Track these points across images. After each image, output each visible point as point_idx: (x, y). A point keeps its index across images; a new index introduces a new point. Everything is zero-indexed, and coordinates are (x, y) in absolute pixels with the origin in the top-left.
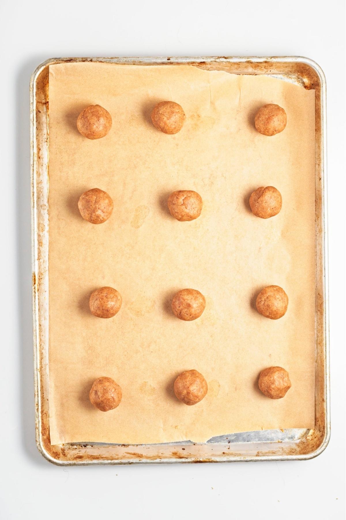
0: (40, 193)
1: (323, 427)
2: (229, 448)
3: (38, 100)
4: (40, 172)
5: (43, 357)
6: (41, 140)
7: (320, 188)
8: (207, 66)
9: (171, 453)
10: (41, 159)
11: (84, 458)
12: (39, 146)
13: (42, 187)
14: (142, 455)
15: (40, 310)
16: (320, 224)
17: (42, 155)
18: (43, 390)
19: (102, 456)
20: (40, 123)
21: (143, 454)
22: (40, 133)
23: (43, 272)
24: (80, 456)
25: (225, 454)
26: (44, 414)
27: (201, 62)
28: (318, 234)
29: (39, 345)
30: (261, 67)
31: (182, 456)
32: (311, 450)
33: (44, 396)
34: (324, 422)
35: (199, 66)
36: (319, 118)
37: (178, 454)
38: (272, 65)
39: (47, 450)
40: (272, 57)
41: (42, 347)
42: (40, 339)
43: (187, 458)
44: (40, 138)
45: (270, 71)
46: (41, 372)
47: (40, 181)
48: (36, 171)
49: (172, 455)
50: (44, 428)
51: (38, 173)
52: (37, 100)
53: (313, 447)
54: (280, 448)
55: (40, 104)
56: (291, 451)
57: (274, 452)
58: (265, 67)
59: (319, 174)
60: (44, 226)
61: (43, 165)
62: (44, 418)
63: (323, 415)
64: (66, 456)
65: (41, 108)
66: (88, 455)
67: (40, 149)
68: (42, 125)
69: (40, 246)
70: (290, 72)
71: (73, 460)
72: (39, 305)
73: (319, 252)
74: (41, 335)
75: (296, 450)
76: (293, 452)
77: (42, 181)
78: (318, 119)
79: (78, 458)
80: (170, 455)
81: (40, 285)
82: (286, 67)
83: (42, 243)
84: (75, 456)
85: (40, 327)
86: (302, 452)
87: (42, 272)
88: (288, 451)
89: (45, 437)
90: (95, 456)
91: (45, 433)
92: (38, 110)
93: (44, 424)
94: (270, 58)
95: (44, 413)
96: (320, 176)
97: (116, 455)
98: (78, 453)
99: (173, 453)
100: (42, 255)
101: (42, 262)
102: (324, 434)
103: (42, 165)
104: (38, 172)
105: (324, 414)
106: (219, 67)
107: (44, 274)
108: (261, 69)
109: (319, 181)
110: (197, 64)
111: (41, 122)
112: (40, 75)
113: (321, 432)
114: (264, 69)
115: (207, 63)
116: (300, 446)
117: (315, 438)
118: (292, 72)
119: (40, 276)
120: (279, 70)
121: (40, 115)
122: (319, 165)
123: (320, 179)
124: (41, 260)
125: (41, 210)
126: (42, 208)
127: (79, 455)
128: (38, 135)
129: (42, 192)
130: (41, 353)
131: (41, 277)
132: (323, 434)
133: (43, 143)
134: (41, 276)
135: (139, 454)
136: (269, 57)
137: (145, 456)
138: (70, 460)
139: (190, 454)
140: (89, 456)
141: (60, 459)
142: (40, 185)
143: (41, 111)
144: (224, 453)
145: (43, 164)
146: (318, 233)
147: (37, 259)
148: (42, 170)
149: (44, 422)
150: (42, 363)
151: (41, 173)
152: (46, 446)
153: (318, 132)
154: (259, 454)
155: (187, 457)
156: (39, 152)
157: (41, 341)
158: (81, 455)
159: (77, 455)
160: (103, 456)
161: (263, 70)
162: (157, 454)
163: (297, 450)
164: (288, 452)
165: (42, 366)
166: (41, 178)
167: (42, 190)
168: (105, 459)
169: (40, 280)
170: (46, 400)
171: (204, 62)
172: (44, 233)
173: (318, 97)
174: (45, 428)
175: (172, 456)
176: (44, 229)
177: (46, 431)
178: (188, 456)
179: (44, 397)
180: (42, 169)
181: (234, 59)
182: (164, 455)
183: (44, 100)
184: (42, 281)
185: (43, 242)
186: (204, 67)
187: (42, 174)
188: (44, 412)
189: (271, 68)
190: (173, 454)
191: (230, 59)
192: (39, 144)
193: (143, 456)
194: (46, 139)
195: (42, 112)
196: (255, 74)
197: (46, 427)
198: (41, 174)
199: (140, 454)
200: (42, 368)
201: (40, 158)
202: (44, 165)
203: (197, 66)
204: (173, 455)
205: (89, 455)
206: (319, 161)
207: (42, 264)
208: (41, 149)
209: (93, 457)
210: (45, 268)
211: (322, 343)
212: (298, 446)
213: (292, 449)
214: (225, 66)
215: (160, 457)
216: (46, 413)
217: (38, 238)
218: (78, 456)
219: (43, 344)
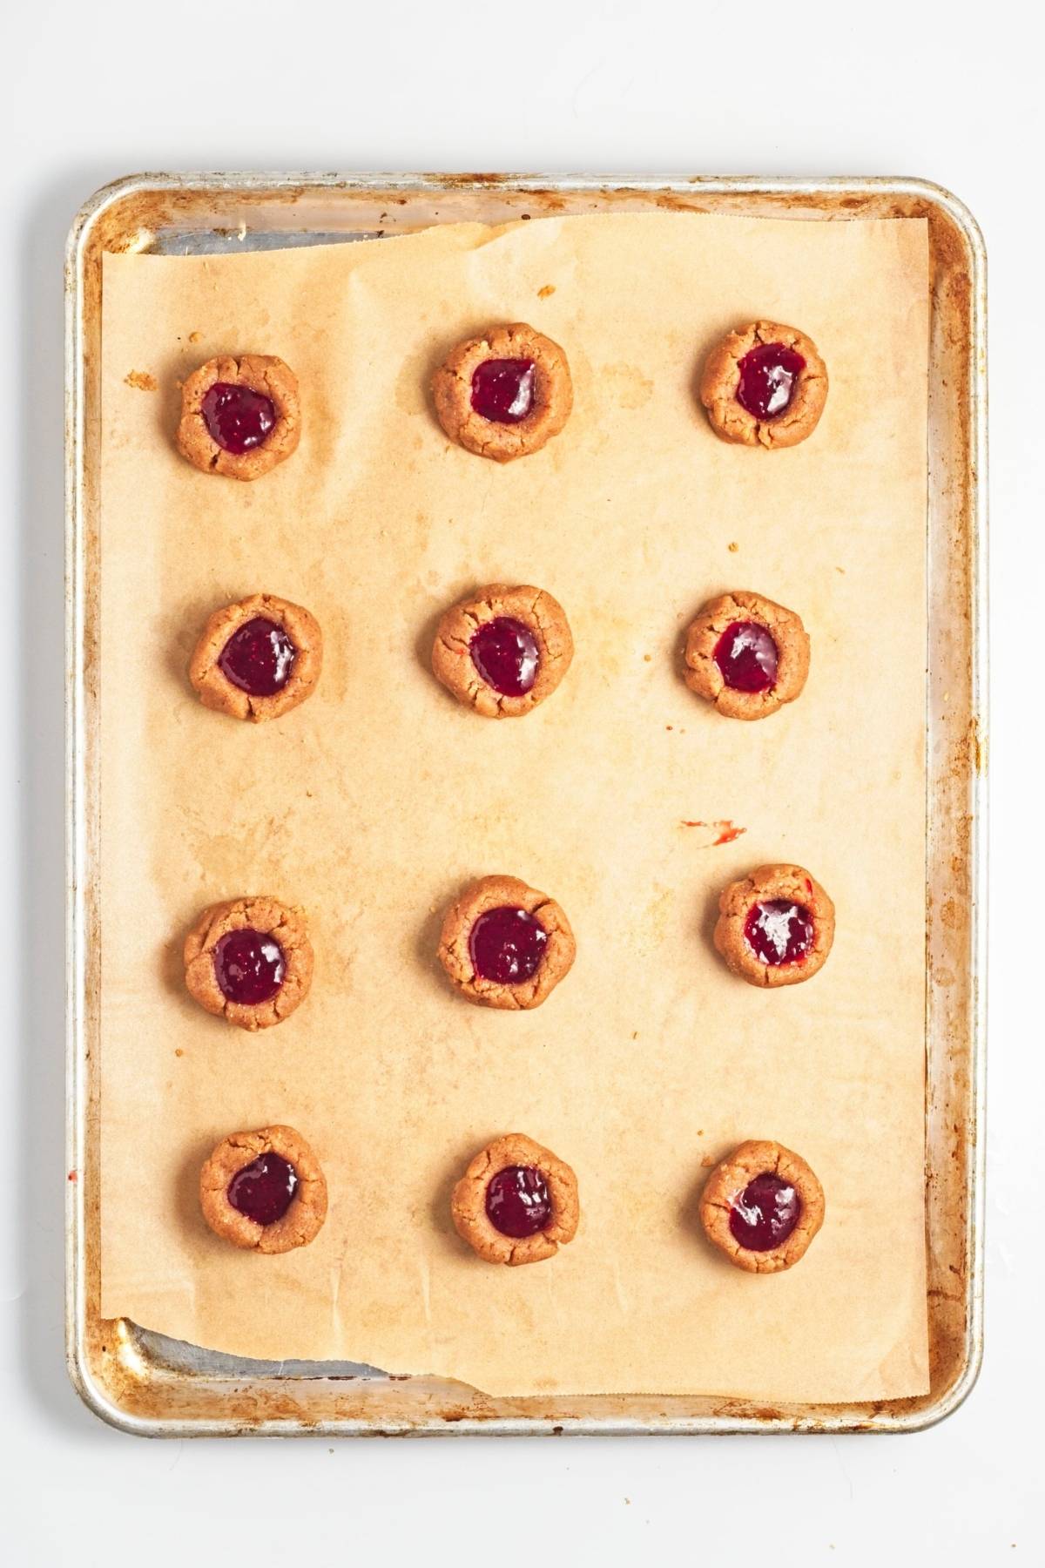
0: (957, 1022)
1: (89, 274)
2: (385, 218)
3: (958, 1304)
4: (956, 1084)
5: (958, 518)
6: (950, 1182)
7: (88, 1027)
8: (438, 1409)
9: (567, 206)
10: (949, 1124)
11: (838, 202)
12: (957, 1164)
13: (948, 1040)
14: (658, 205)
15: (964, 663)
16: (91, 915)
17: (948, 1138)
18: (961, 414)
19: (784, 204)
20: (952, 1233)
21: (655, 205)
22: (953, 1203)
23: (952, 779)
24: (852, 207)
25: (398, 198)
26: (960, 340)
27: (457, 1419)
28: (94, 883)
29: (969, 556)
30: (268, 1404)
31: (534, 198)
32: (127, 205)
33: (959, 398)
34: (85, 291)
35: (463, 1409)
36: (89, 1245)
37: (546, 203)
38: (234, 1410)
39: (953, 230)
40: (236, 1436)
41: (961, 548)
42: (966, 574)
43: (521, 190)
44: (952, 1188)
45: (236, 1391)
46: (967, 471)
47: (958, 1057)
48: (968, 1090)
49: (565, 200)
50: (960, 297)
51: (961, 1083)
52: (962, 1305)
53: (119, 214)
54: (224, 211)
55: (950, 1293)
56: (189, 202)
57: (244, 201)
58: (256, 1405)
59: (92, 1070)
60: (943, 920)
61: (944, 1105)
62: (960, 328)
63: (88, 315)
64: (892, 207)
65: (949, 1281)
66: (825, 209)
67: (953, 1156)
68: (947, 1228)
69: (959, 857)
70: (173, 1389)
71: (873, 196)
72: (970, 680)
73: (93, 826)
74: (962, 585)
75: (175, 205)
76: (184, 198)
77: (949, 1056)
78: (91, 1241)
79: (858, 202)
80: (572, 202)
81: (965, 739)
82: (188, 1405)
83: (953, 869)
84: (865, 206)
85: (967, 611)
86: (156, 198)
87: (954, 780)
88: (201, 201)
89: (957, 269)
90: (805, 206)
91: (958, 282)
92: (959, 1274)
93: (961, 311)
94: (243, 1431)
95: (960, 343)
96: (88, 1066)
97: (740, 207)
98: (855, 214)
99: (561, 206)
100: (953, 831)
101: (952, 811)
102: (87, 254)
103: (947, 1105)
104: (964, 1086)
105: (86, 316)
106: (400, 1406)
107: (949, 773)
108: (266, 1397)
109: (92, 1050)
110: (468, 1413)
111: (950, 1238)
112: (950, 1381)
113: (94, 258)
114: (256, 1397)
115: (439, 1417)
116: (160, 216)
117: (110, 241)
118: (167, 1387)
119: (964, 766)
120: (209, 1393)
121: (952, 1260)
122: (91, 1100)
123: (88, 1056)
124: (960, 814)
125: (952, 969)
126: (952, 974)
127: (853, 211)
128: (961, 1198)
129: (951, 1024)
130: (966, 529)
131: (959, 763)
132: (90, 252)
133: (942, 1173)
134: (960, 765)
135: (669, 206)
136: (245, 1435)
137: (650, 201)
138: (884, 196)
139: (508, 203)
140: (822, 205)
141: (915, 201)
142: (958, 1047)
143: (949, 1273)
144: (403, 202)
145: (945, 1110)
146: (95, 887)
147: (972, 818)
148: (948, 1091)
149: (958, 314)
150: (960, 497)
151: (952, 1082)
152: (954, 242)
153: (93, 1203)
154: (293, 196)
155: (521, 194)
156: (958, 1147)
157: (963, 567)
158: (847, 211)
159: (859, 210)
160: (780, 204)
161: (261, 1395)
162: (610, 204)
163: (171, 206)
164: (201, 198)
165: (961, 490)
166: (952, 1067)
167: (951, 1029)
168: (776, 196)
169: (962, 755)
170: (950, 384)
171: (449, 1419)
172: (947, 899)
173: (92, 1310)
174: (955, 296)
175: (567, 198)
176: (945, 909)
177: (952, 286)
178: (515, 197)
179: (958, 393)
180: (949, 1095)
181: (355, 1431)
182: (591, 201)
183: (936, 1303)
184: (956, 751)
185: (951, 870)
186: (447, 1403)
187: (948, 1078)
188: (958, 347)
189: (235, 1402)
190: (563, 203)
191: (367, 1431)
192: (958, 1172)
193: (655, 201)
194: (931, 1184)
195: (943, 1268)
196: (284, 1381)
197: (953, 298)
198: (951, 1079)
199: (663, 206)
200: (961, 482)
201: (953, 1128)
202: (941, 1105)
203: (468, 1408)
204: (561, 200)
205: (821, 208)
206: (89, 1113)
207: (955, 805)
208: (950, 1155)
209: (812, 203)
210: (944, 791)
211: (89, 543)
212: (164, 217)
213: (184, 207)
214: (380, 1409)
215: (605, 198)
216: (952, 342)
217: (966, 885)
218: (856, 207)
219: (958, 556)
